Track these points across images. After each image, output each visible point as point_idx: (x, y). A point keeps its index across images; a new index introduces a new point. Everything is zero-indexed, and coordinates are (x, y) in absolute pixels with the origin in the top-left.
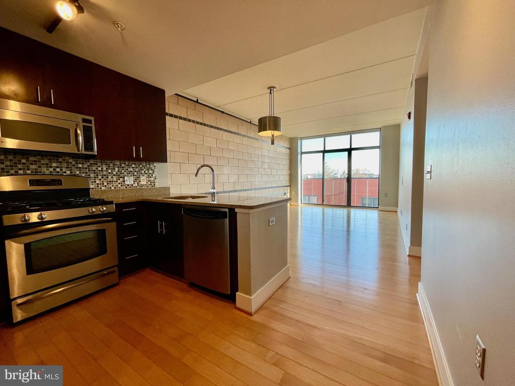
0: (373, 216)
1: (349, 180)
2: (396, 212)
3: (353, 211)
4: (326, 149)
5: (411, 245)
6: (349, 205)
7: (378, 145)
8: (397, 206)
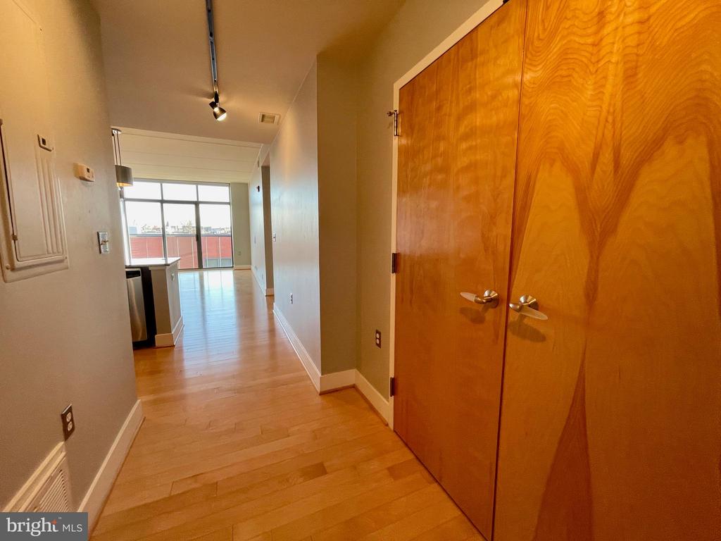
0: (228, 276)
1: (198, 237)
2: (250, 269)
3: (205, 273)
4: (165, 198)
5: (267, 287)
6: (200, 267)
7: (228, 201)
8: (251, 264)
